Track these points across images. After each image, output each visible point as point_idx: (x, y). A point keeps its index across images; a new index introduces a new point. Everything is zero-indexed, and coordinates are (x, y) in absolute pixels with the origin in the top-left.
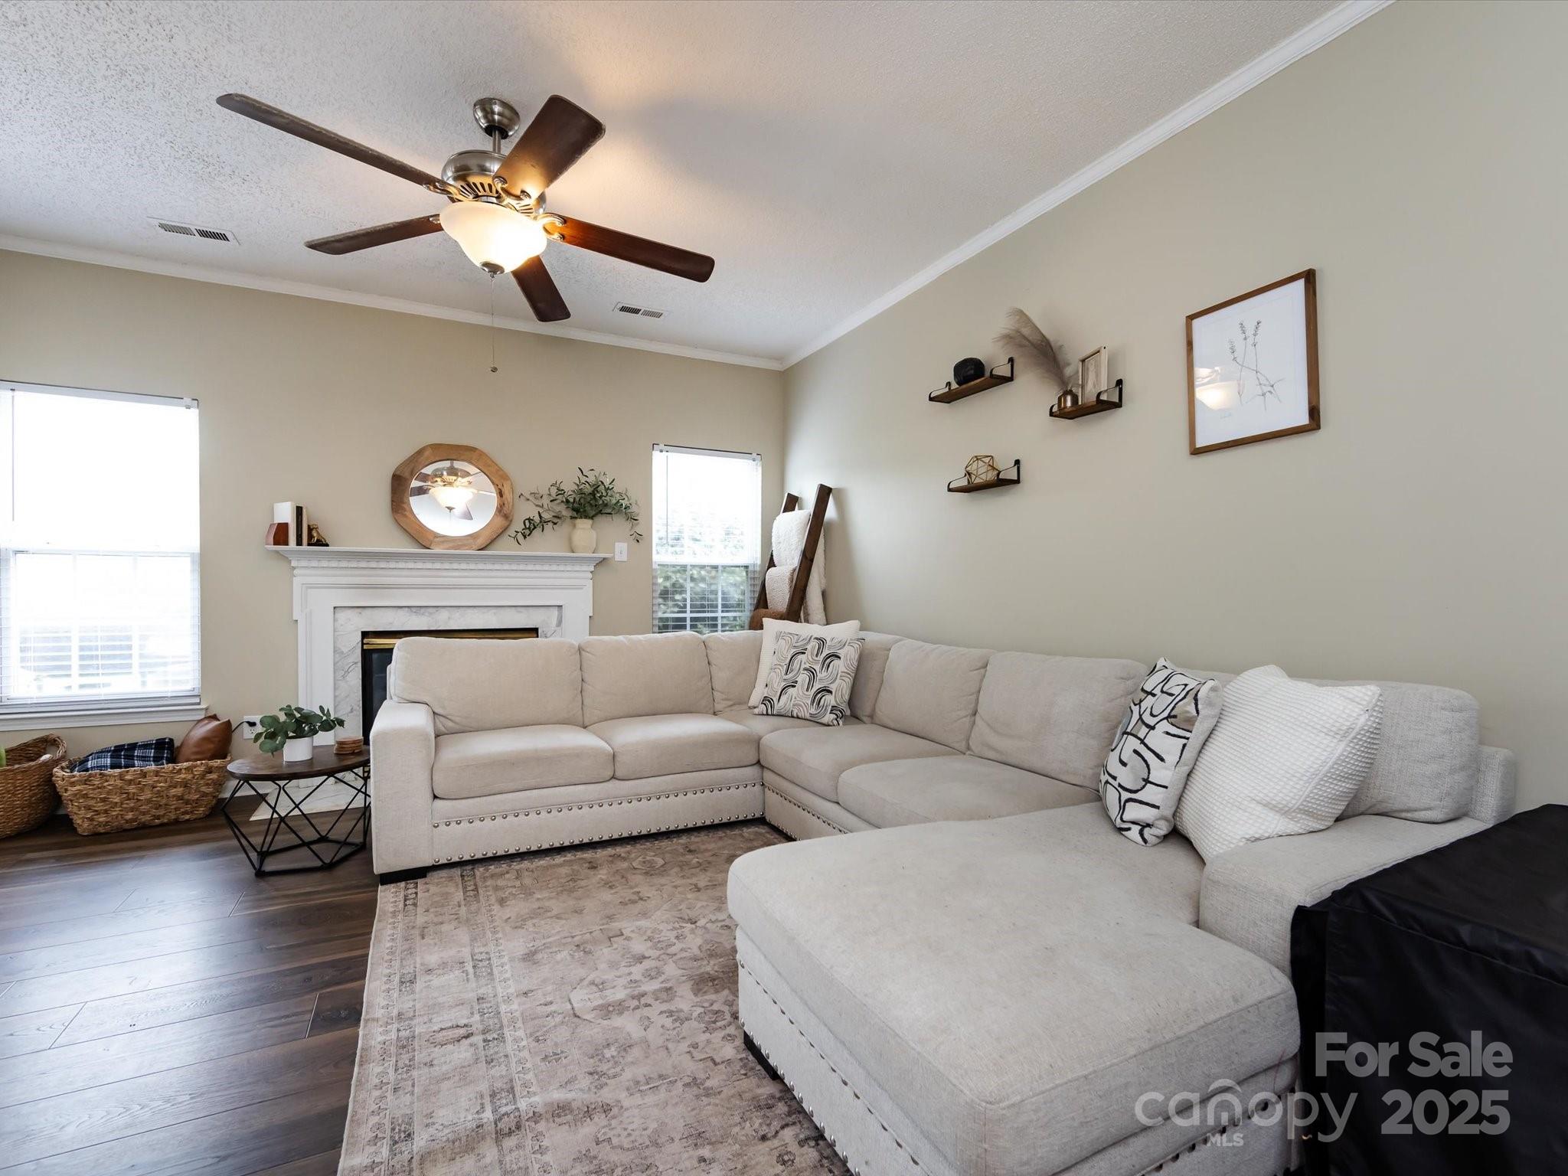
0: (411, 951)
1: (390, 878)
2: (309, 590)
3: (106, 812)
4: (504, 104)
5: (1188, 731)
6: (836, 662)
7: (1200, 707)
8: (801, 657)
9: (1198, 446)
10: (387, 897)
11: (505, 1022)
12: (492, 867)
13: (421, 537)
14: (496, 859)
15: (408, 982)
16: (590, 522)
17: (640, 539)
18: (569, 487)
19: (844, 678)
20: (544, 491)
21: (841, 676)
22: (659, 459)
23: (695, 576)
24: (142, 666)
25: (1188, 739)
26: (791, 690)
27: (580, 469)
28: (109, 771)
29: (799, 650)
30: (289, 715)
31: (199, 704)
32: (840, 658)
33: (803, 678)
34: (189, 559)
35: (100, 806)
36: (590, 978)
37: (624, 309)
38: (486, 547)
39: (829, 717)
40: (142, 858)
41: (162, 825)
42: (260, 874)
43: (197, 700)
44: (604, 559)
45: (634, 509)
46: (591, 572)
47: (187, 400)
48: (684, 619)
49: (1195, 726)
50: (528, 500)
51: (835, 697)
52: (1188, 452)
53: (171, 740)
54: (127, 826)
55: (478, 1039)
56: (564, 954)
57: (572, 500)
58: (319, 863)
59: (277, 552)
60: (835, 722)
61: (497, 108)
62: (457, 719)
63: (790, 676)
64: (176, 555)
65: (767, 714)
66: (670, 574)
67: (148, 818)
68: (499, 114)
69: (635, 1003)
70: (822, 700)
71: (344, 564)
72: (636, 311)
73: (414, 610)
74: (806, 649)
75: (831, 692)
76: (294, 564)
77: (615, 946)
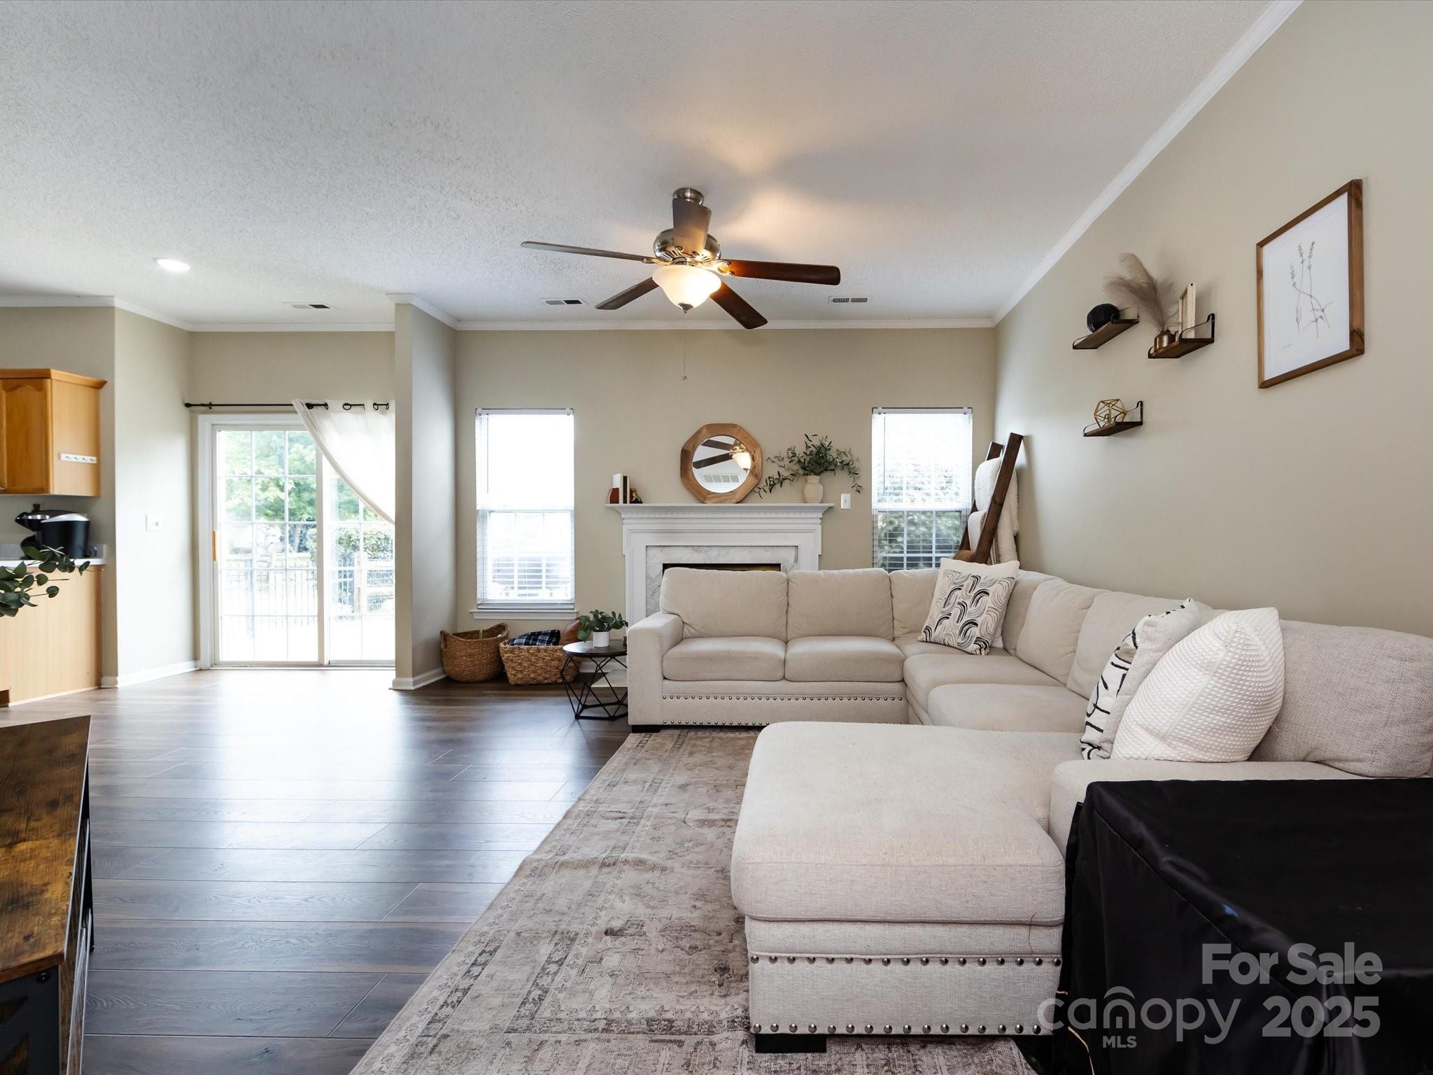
0: (624, 771)
1: (637, 729)
2: (632, 534)
3: (521, 671)
4: (693, 191)
5: (1128, 662)
6: (985, 598)
7: (1138, 640)
8: (958, 592)
9: (1266, 379)
10: (632, 739)
11: (645, 816)
12: (700, 733)
13: (701, 495)
14: (701, 727)
15: (612, 785)
16: (817, 478)
17: (861, 490)
18: (800, 450)
19: (990, 613)
20: (784, 454)
21: (988, 611)
22: (878, 421)
23: (916, 521)
24: (547, 583)
25: (1127, 669)
26: (946, 621)
27: (806, 435)
28: (523, 647)
29: (957, 586)
30: (595, 616)
31: (573, 609)
32: (988, 594)
33: (956, 611)
34: (569, 514)
35: (518, 668)
36: (707, 805)
37: (835, 301)
38: (744, 499)
39: (973, 647)
40: (530, 700)
41: (549, 684)
42: (578, 717)
43: (572, 607)
44: (830, 508)
45: (856, 464)
46: (821, 519)
47: (568, 410)
48: (902, 559)
49: (1135, 658)
50: (774, 462)
51: (980, 629)
52: (1257, 387)
53: (559, 631)
54: (531, 682)
55: (625, 821)
56: (704, 790)
57: (803, 460)
58: (607, 716)
59: (613, 508)
60: (978, 652)
61: (688, 194)
62: (696, 627)
63: (947, 608)
64: (564, 511)
65: (927, 642)
66: (892, 519)
67: (541, 678)
68: (690, 198)
69: (723, 823)
70: (968, 632)
71: (657, 516)
72: (847, 300)
73: (695, 548)
74: (962, 586)
75: (976, 625)
76: (623, 516)
77: (738, 791)
